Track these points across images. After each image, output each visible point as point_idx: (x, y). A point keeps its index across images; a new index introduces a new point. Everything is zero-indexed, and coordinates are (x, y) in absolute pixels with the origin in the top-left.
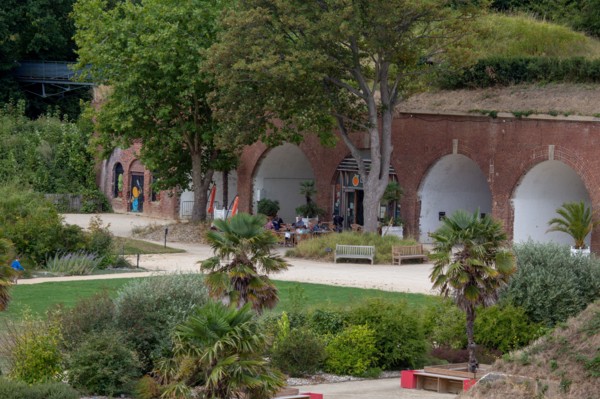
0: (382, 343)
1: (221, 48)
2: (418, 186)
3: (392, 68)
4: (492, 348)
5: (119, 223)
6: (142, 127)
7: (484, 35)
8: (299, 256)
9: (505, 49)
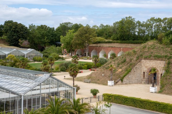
0: (88, 67)
1: (73, 40)
2: (91, 52)
3: (88, 42)
4: (98, 67)
5: (64, 56)
6: (67, 48)
7: (97, 39)
8: (80, 59)
9: (98, 40)
